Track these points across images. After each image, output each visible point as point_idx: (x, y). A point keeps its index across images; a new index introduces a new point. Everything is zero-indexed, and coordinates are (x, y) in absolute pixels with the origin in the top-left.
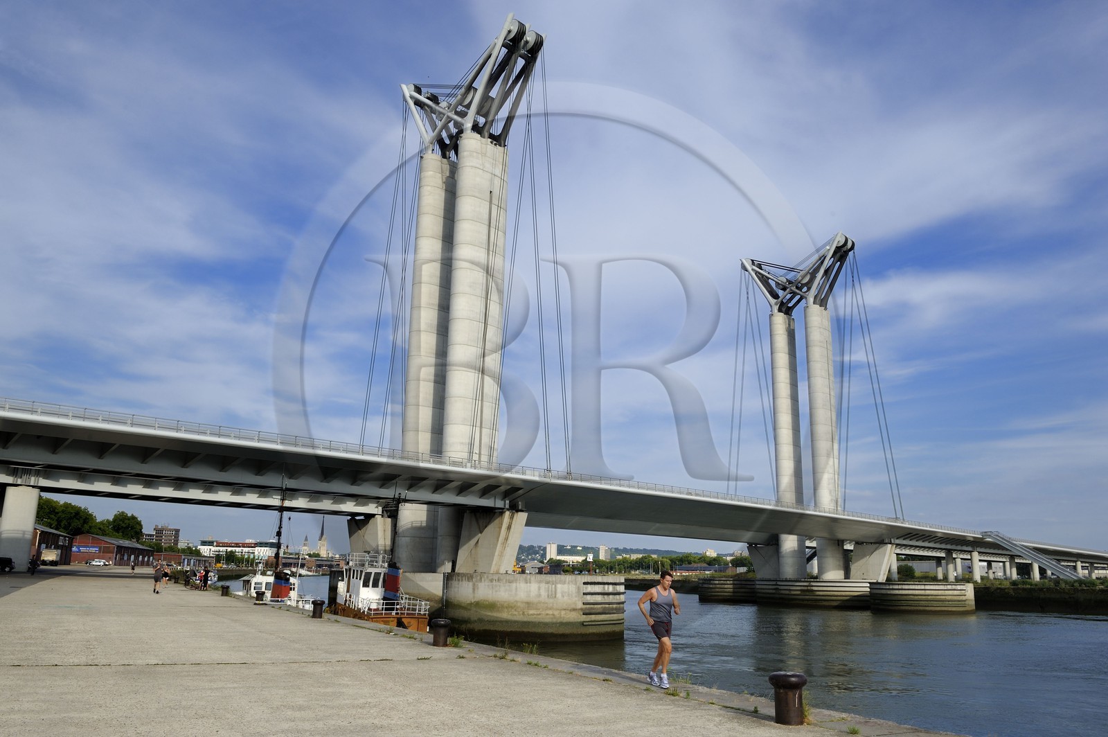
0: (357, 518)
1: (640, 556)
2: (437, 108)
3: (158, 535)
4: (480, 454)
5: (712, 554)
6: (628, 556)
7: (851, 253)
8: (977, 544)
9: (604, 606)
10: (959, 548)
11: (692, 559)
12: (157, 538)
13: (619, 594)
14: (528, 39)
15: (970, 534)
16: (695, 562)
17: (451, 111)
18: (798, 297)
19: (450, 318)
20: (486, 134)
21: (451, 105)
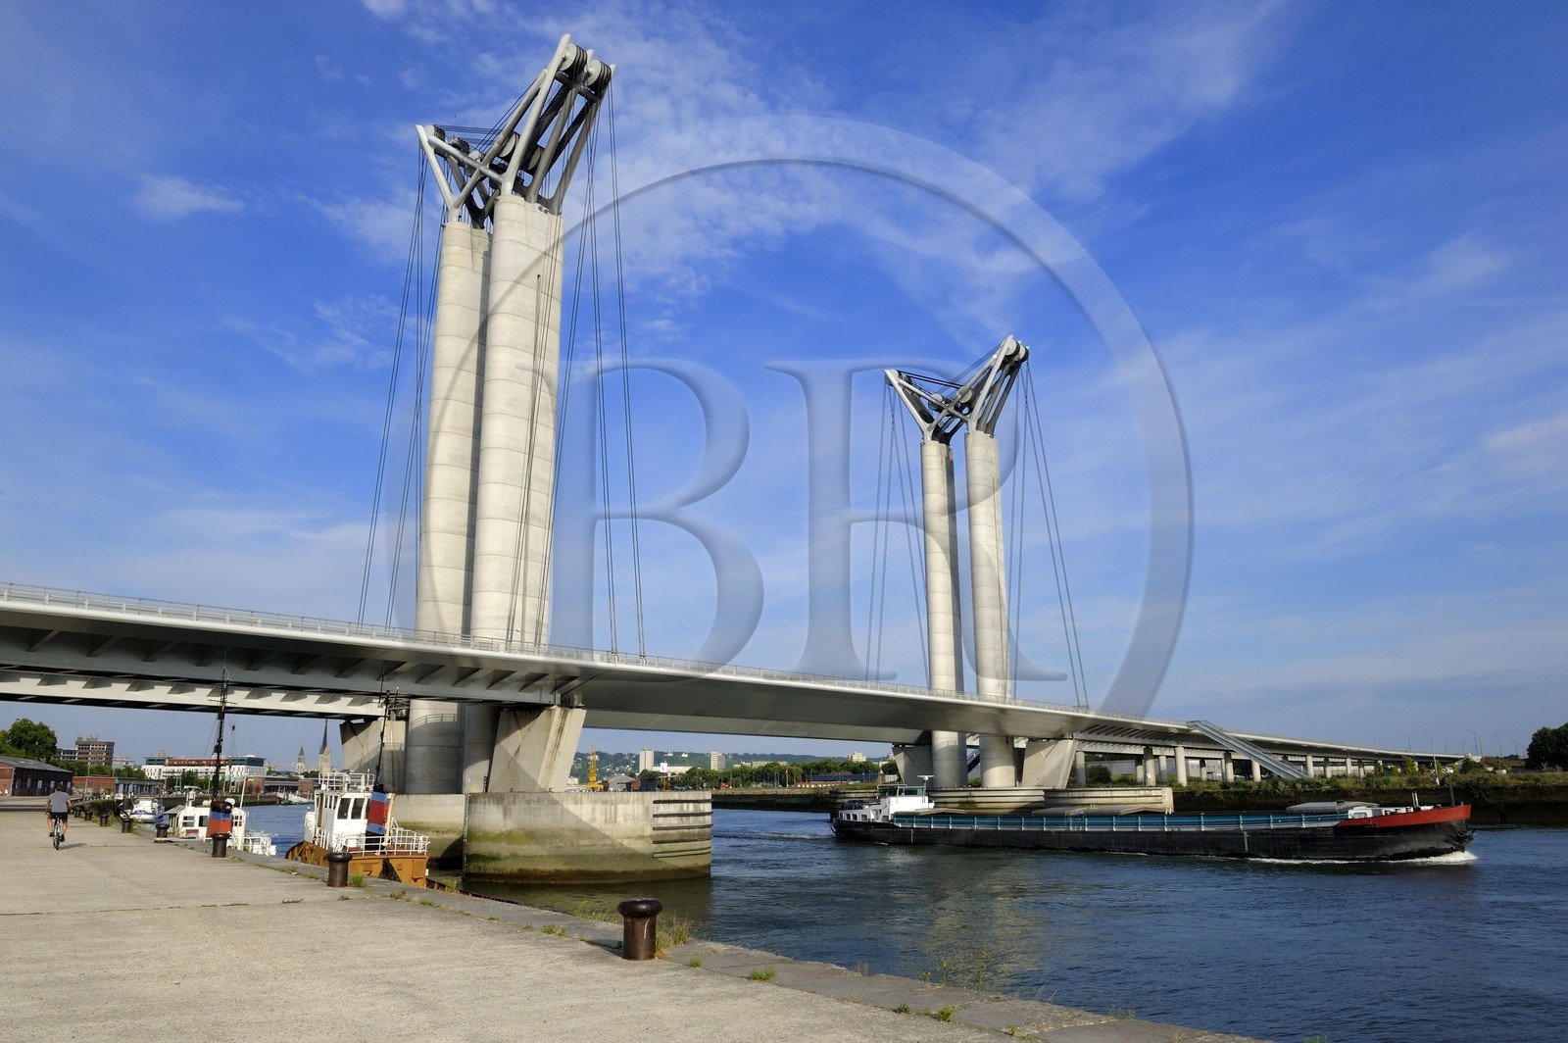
0: (354, 722)
1: (764, 763)
2: (465, 159)
3: (81, 751)
4: (523, 632)
5: (859, 757)
6: (748, 764)
7: (1024, 364)
8: (1183, 737)
9: (682, 831)
10: (1160, 742)
11: (833, 766)
12: (81, 756)
13: (703, 814)
14: (591, 70)
15: (1174, 726)
16: (835, 769)
17: (485, 165)
18: (957, 421)
19: (482, 448)
20: (533, 197)
21: (485, 155)
